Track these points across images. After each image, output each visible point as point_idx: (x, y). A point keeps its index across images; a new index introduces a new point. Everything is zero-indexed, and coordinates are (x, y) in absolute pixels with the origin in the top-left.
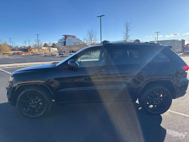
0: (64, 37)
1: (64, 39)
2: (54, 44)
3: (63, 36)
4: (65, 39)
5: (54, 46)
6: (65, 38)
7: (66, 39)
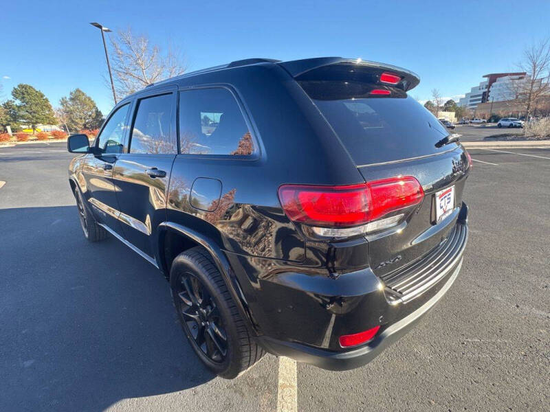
0: (486, 79)
1: (484, 87)
2: (449, 102)
3: (484, 77)
4: (489, 86)
5: (449, 106)
6: (487, 84)
7: (493, 84)
